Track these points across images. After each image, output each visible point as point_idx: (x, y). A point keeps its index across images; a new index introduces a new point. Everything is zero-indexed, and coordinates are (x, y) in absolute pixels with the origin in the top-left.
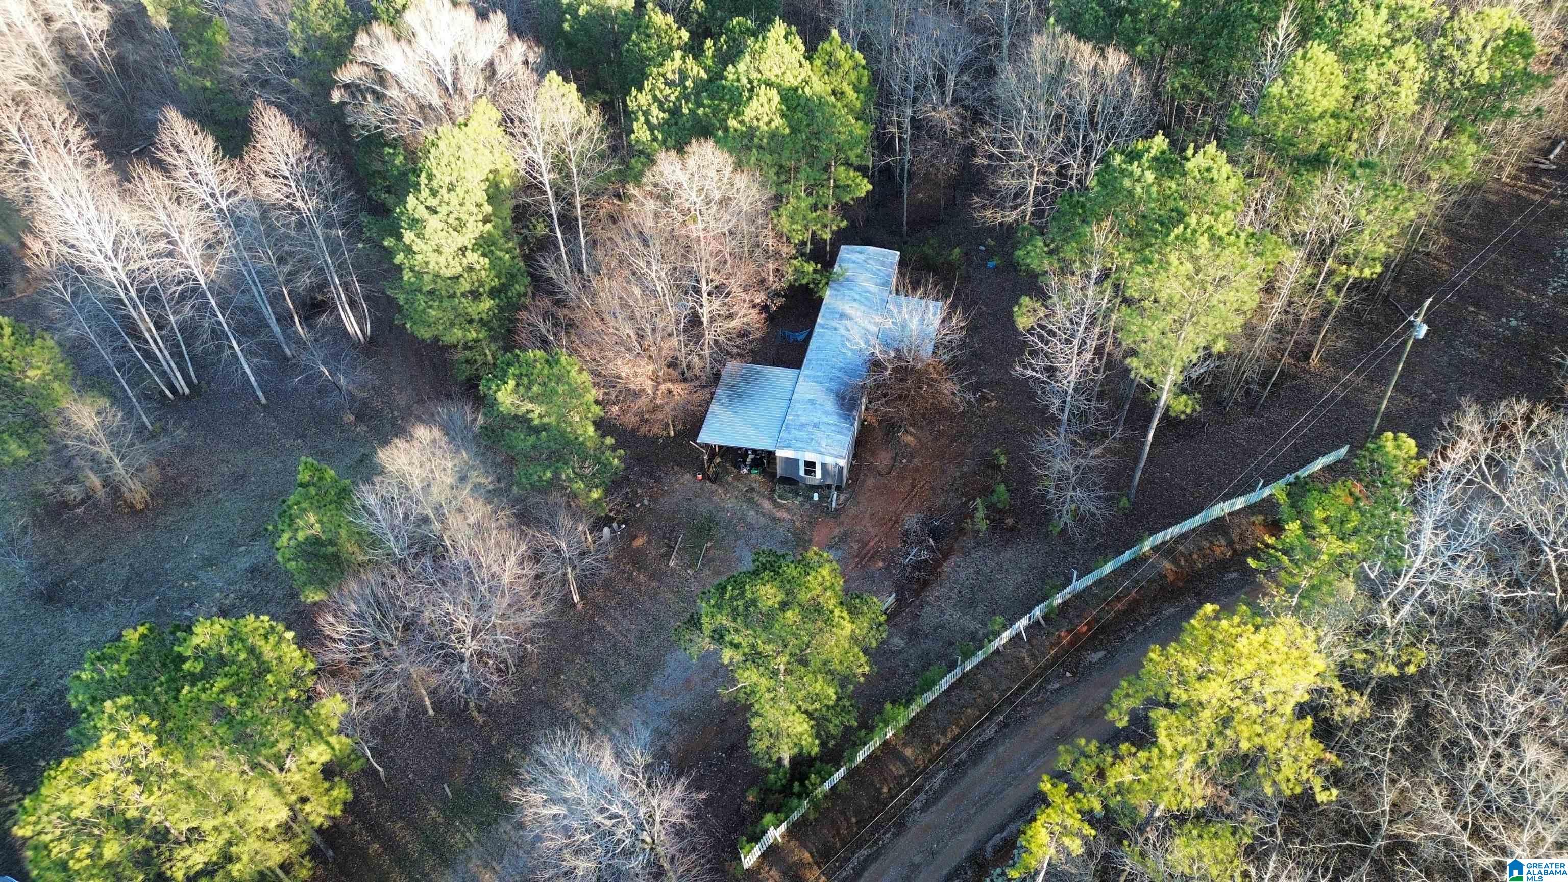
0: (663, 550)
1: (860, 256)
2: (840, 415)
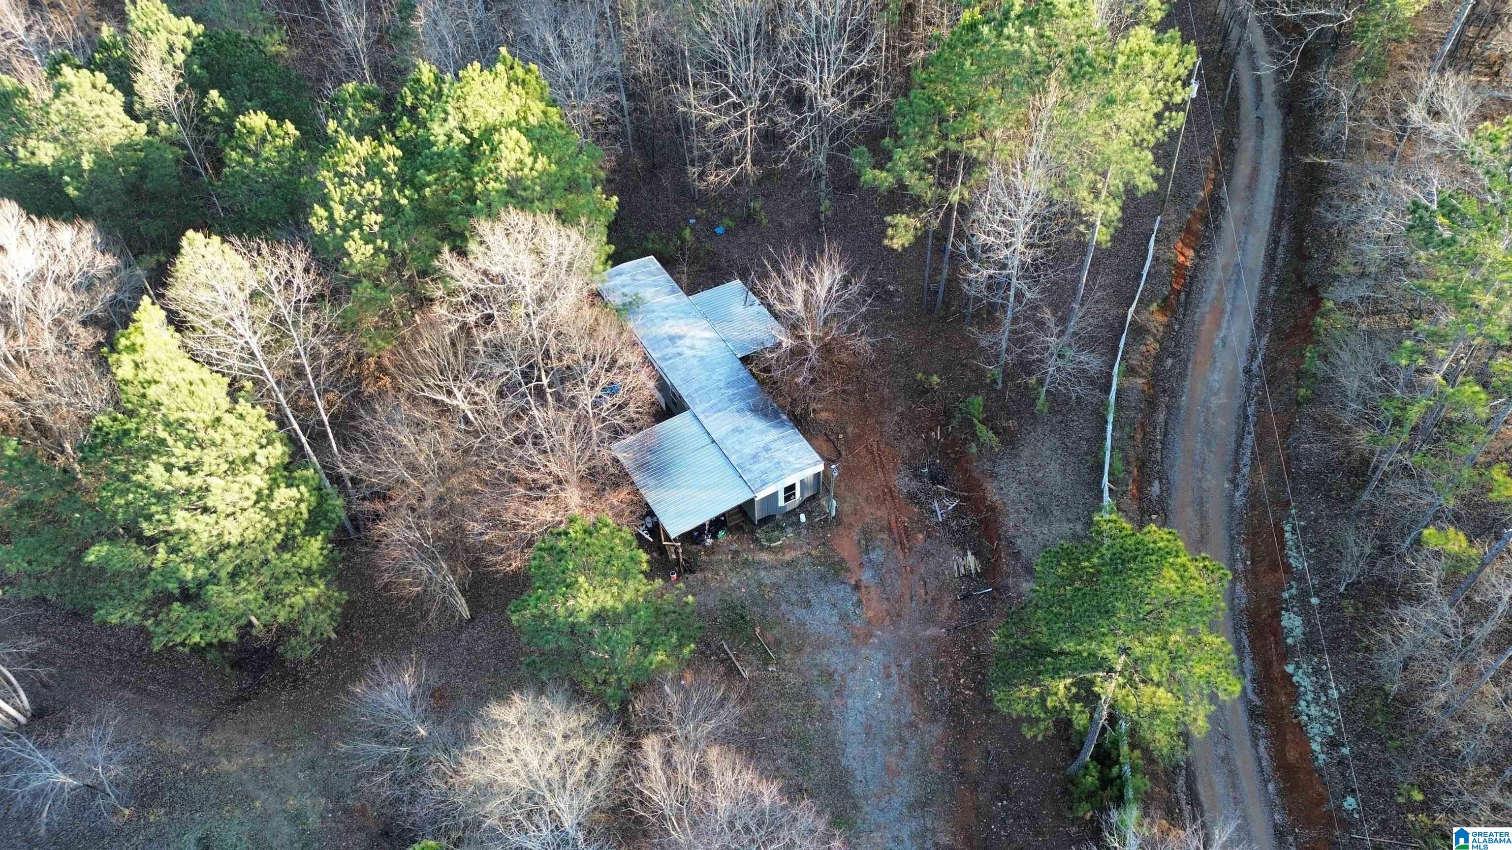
0: (721, 669)
1: (623, 277)
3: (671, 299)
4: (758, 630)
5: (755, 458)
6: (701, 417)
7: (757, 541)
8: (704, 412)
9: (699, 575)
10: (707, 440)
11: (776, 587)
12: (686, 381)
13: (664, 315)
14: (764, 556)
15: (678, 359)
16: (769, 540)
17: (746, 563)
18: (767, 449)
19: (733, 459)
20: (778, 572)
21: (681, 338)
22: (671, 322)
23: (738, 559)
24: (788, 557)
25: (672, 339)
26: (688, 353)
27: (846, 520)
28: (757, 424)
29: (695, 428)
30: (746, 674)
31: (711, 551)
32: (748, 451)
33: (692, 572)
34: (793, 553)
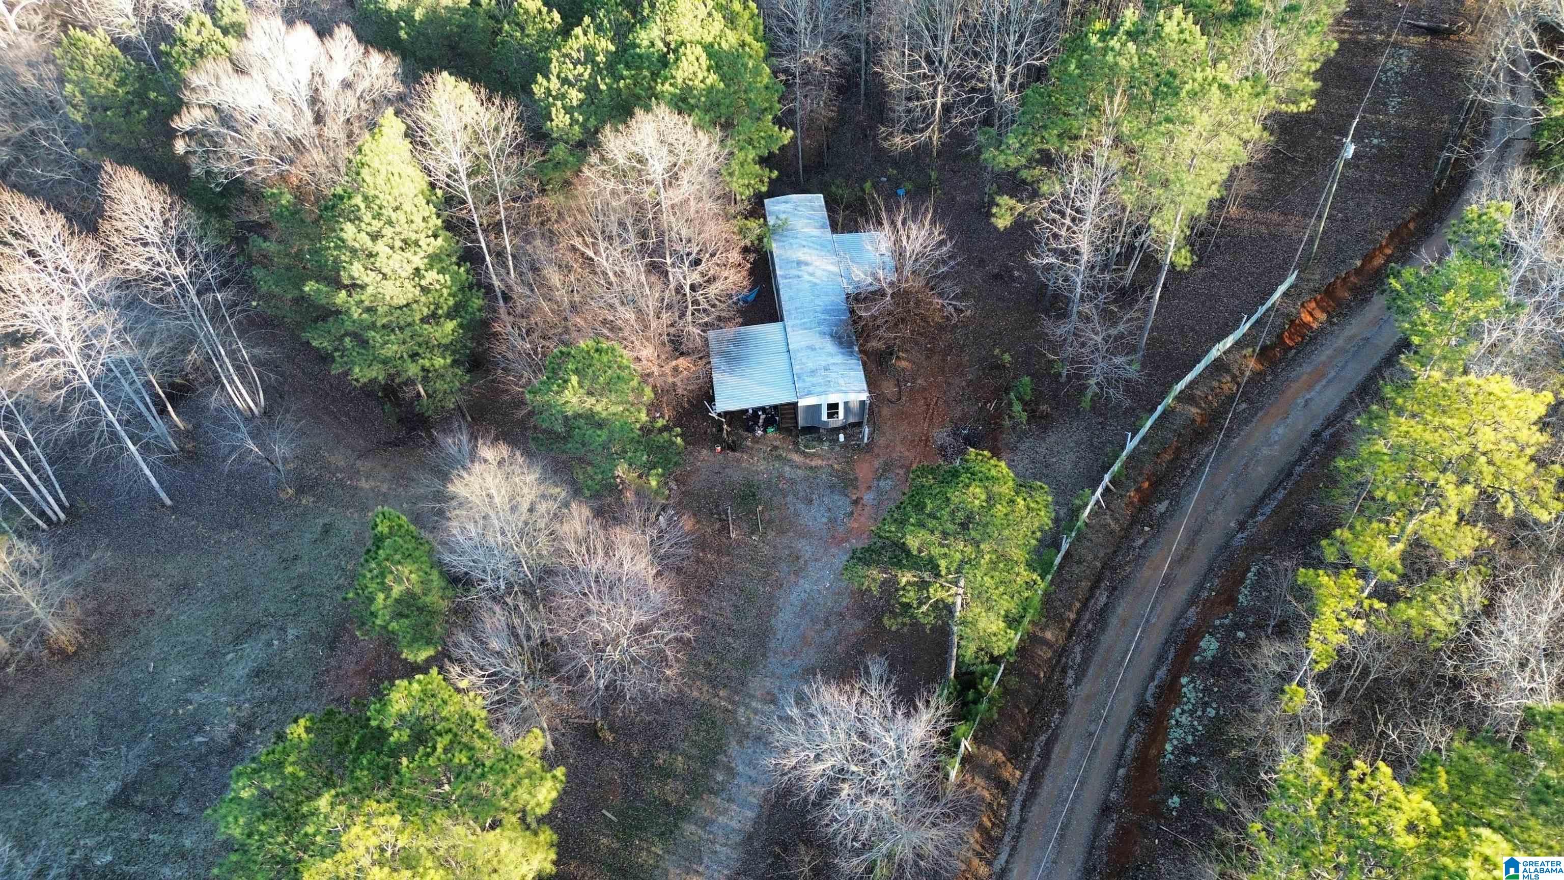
0: (717, 526)
1: (788, 205)
2: (843, 354)
3: (816, 232)
4: (760, 508)
5: (813, 372)
6: (788, 330)
7: (796, 444)
8: (793, 326)
9: (738, 455)
10: (785, 349)
11: (792, 482)
12: (791, 298)
13: (804, 243)
14: (796, 457)
15: (795, 281)
16: (806, 447)
17: (779, 457)
18: (826, 369)
19: (796, 368)
20: (799, 472)
21: (807, 264)
22: (806, 250)
23: (774, 453)
24: (813, 464)
25: (799, 263)
26: (806, 277)
27: (876, 451)
28: (829, 346)
29: (780, 336)
30: (733, 535)
31: (756, 440)
32: (811, 365)
33: (733, 450)
34: (820, 462)
